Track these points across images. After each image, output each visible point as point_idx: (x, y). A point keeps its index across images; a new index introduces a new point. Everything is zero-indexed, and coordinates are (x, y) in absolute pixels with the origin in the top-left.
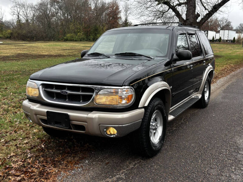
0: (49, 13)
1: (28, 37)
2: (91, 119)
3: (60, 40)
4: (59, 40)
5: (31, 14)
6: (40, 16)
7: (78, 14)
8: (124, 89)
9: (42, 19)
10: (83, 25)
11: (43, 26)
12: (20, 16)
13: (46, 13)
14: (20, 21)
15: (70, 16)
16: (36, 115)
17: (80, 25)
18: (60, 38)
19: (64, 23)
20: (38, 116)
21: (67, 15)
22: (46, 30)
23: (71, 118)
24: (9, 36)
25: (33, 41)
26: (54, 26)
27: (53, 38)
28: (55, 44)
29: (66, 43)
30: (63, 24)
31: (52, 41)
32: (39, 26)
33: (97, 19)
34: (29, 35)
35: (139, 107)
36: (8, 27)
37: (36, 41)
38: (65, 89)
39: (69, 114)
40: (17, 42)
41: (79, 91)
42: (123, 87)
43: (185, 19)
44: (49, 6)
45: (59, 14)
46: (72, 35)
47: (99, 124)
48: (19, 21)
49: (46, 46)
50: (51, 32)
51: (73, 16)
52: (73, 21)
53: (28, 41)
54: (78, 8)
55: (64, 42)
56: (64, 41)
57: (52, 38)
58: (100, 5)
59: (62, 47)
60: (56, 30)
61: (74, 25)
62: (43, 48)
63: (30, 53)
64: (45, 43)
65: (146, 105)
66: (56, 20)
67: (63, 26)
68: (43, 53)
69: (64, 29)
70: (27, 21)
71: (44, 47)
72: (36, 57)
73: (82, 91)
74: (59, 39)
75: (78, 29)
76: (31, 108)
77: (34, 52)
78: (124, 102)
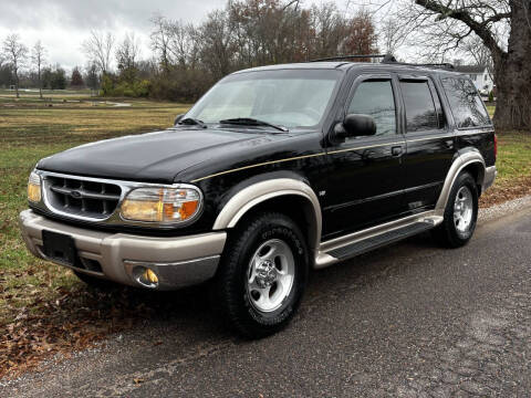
0: (226, 45)
1: (182, 95)
2: (109, 247)
5: (189, 45)
7: (286, 45)
8: (177, 188)
12: (167, 50)
13: (218, 44)
14: (167, 61)
23: (78, 245)
24: (145, 91)
32: (205, 71)
34: (184, 89)
35: (215, 228)
36: (144, 74)
38: (78, 187)
39: (74, 235)
40: (159, 105)
41: (99, 192)
42: (175, 185)
43: (506, 50)
44: (226, 29)
45: (247, 46)
47: (123, 260)
48: (165, 62)
53: (181, 102)
54: (285, 32)
58: (332, 26)
65: (231, 225)
70: (182, 60)
73: (106, 193)
78: (177, 215)
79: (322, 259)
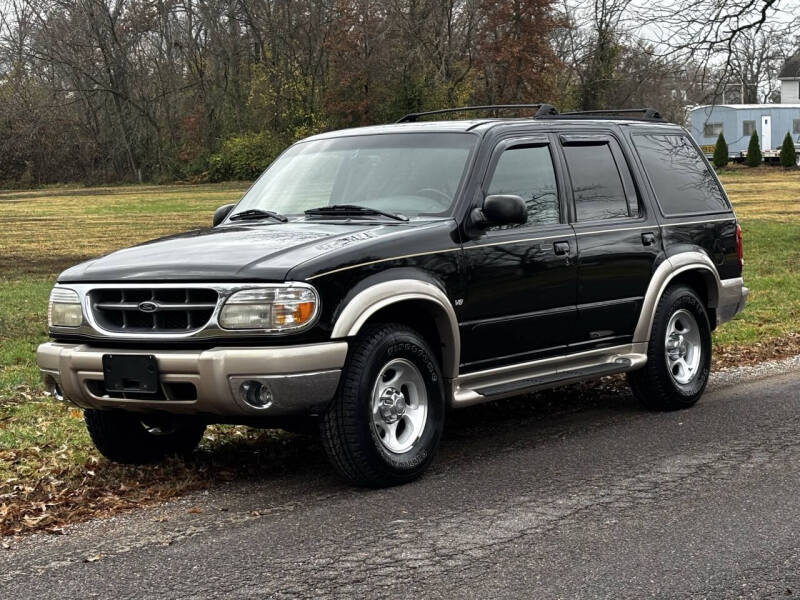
0: (118, 12)
2: (209, 362)
3: (183, 178)
4: (177, 176)
6: (63, 27)
8: (290, 287)
9: (76, 46)
10: (331, 77)
11: (78, 88)
15: (248, 22)
16: (76, 370)
17: (309, 80)
18: (186, 161)
19: (210, 67)
20: (80, 373)
21: (232, 17)
22: (100, 116)
23: (162, 367)
25: (17, 187)
26: (146, 91)
27: (145, 161)
28: (150, 198)
29: (223, 190)
30: (201, 73)
31: (133, 181)
33: (414, 36)
35: (333, 336)
37: (34, 184)
38: (148, 298)
39: (157, 355)
42: (287, 284)
46: (258, 139)
47: (230, 375)
49: (97, 211)
50: (128, 129)
51: (269, 22)
52: (265, 59)
55: (208, 187)
56: (212, 181)
57: (138, 165)
59: (196, 215)
60: (159, 111)
61: (273, 78)
62: (79, 224)
63: (13, 249)
64: (91, 198)
65: (353, 332)
66: (160, 48)
67: (201, 86)
68: (83, 247)
69: (208, 105)
71: (90, 218)
72: (45, 268)
73: (191, 302)
74: (176, 171)
75: (295, 100)
76: (62, 354)
77: (33, 246)
78: (290, 319)
79: (462, 396)
